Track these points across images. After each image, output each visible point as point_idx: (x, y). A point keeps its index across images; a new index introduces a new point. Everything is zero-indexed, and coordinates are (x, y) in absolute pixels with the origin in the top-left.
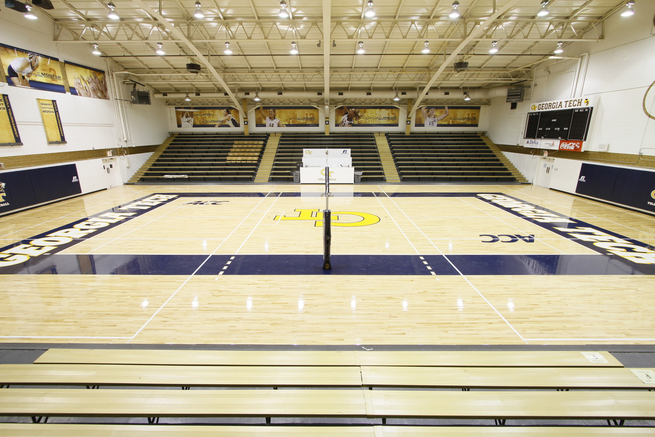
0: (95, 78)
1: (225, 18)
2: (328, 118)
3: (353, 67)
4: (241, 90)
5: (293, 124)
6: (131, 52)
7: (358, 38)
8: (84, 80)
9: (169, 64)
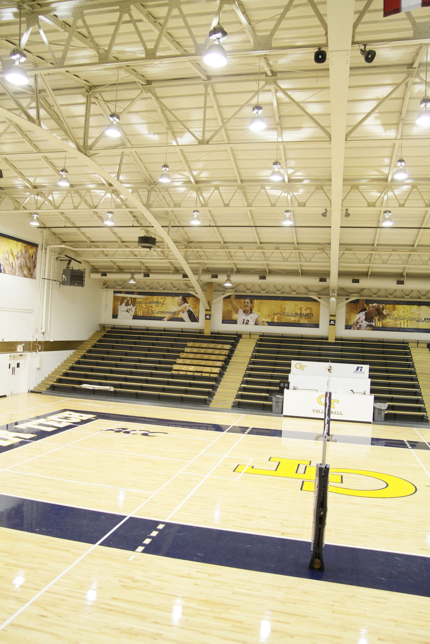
0: (26, 252)
1: (197, 182)
2: (334, 316)
3: (375, 244)
4: (207, 271)
5: (278, 321)
6: (74, 222)
7: (384, 205)
8: (12, 254)
9: (117, 237)
